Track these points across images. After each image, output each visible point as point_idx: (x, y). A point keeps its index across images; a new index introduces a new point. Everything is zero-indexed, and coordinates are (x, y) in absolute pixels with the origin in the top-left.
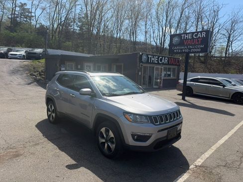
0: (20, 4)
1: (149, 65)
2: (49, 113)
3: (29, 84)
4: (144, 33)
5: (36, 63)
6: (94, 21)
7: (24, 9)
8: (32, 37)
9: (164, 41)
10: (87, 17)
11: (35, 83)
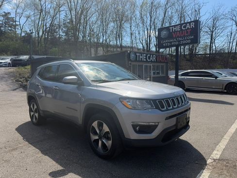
0: (4, 14)
1: (137, 64)
2: (32, 113)
3: (14, 90)
4: (129, 35)
5: (22, 69)
6: (80, 26)
7: (8, 19)
8: (17, 45)
9: (150, 41)
10: (72, 21)
11: (21, 89)
